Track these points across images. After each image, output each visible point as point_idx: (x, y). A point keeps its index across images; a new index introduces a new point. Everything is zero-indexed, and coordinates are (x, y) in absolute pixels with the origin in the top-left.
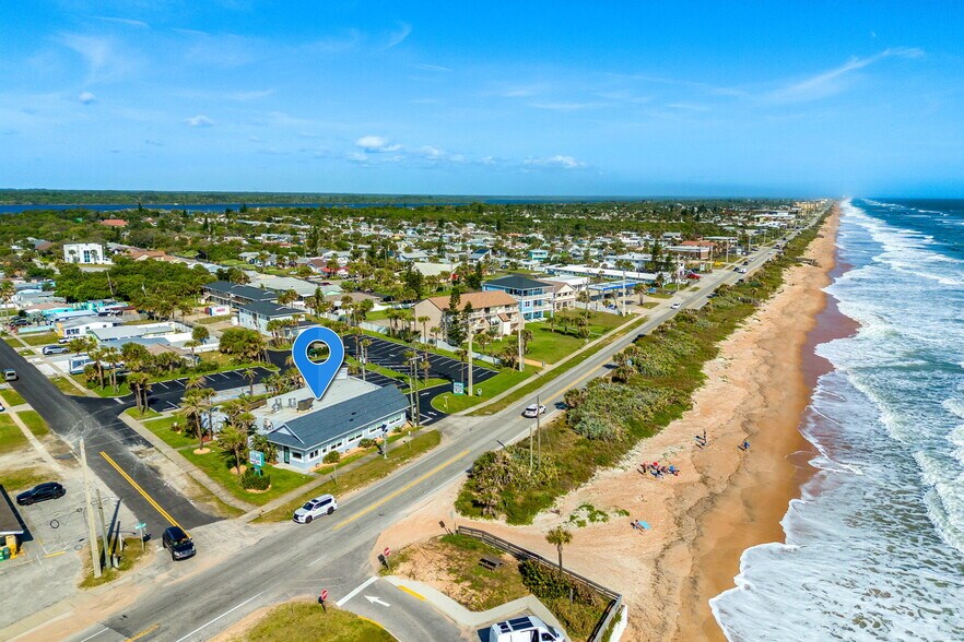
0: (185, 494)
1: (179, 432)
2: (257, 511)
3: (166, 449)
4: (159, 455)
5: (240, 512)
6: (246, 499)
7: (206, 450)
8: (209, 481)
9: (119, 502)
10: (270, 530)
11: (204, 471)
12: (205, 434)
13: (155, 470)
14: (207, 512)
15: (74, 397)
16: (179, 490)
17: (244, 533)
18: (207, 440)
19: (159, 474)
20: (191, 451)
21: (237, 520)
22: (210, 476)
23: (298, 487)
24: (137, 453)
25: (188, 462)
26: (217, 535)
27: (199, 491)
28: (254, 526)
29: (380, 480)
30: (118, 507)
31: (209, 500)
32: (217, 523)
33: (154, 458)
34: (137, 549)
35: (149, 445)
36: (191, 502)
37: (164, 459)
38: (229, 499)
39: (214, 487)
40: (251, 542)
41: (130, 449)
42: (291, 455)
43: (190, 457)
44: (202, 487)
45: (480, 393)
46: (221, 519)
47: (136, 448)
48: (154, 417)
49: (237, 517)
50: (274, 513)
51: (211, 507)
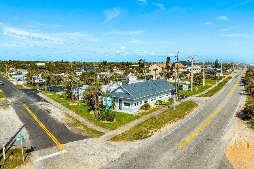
0: (63, 122)
1: (63, 98)
2: (112, 133)
3: (55, 103)
4: (51, 105)
5: (101, 134)
6: (103, 126)
7: (75, 104)
8: (78, 116)
9: (22, 127)
10: (126, 147)
11: (75, 112)
12: (75, 99)
13: (48, 111)
14: (77, 133)
15: (21, 89)
16: (60, 120)
17: (108, 148)
18: (76, 101)
19: (50, 113)
20: (68, 104)
21: (99, 138)
22: (78, 114)
23: (132, 120)
24: (40, 105)
25: (66, 108)
26: (86, 149)
27: (71, 121)
28: (113, 143)
29: (182, 120)
30: (20, 129)
31: (79, 126)
32: (85, 140)
33: (48, 107)
34: (19, 158)
35: (47, 102)
36: (66, 126)
37: (54, 107)
38: (90, 125)
39: (81, 119)
40: (115, 156)
41: (38, 103)
42: (123, 104)
43: (67, 106)
44: (73, 119)
45: (197, 89)
46: (87, 137)
47: (41, 103)
48: (52, 94)
49: (99, 136)
50: (125, 134)
51: (80, 130)
